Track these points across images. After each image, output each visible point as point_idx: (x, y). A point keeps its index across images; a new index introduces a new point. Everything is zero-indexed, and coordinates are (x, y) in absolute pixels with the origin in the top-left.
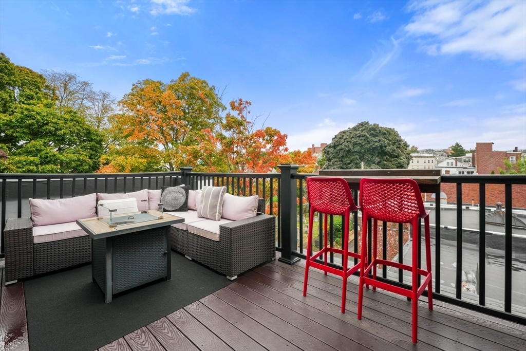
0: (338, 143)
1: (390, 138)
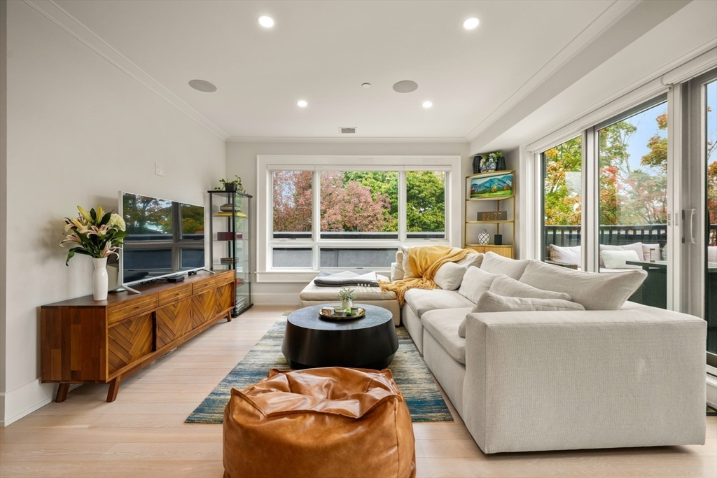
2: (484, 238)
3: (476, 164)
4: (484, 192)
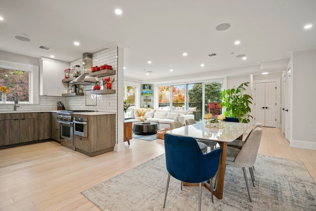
0: (196, 89)
2: (146, 106)
3: (144, 87)
4: (145, 94)
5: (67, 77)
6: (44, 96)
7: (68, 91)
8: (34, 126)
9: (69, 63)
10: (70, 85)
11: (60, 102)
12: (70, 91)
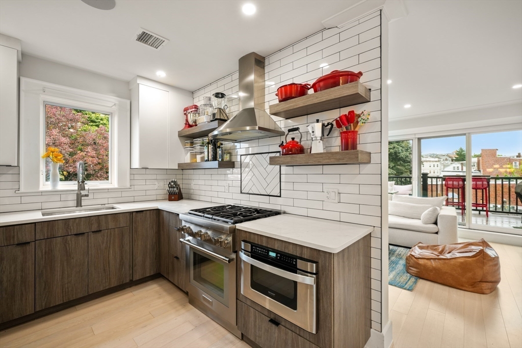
1: (403, 145)
5: (191, 123)
6: (143, 168)
7: (194, 156)
8: (122, 246)
9: (192, 93)
10: (196, 144)
11: (175, 182)
12: (199, 157)
